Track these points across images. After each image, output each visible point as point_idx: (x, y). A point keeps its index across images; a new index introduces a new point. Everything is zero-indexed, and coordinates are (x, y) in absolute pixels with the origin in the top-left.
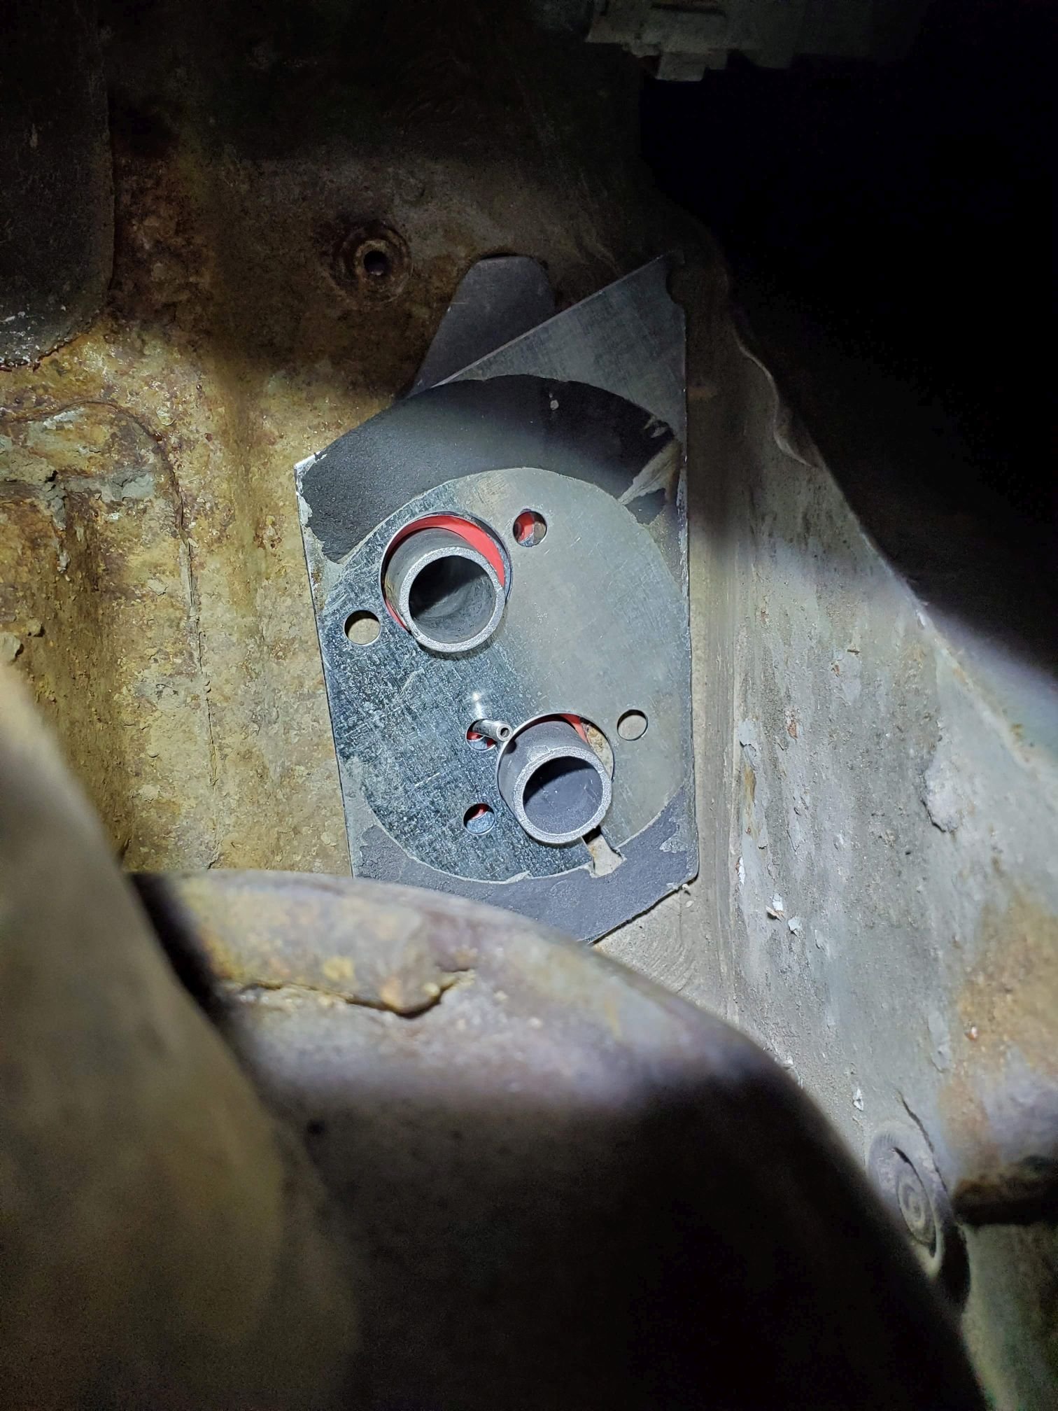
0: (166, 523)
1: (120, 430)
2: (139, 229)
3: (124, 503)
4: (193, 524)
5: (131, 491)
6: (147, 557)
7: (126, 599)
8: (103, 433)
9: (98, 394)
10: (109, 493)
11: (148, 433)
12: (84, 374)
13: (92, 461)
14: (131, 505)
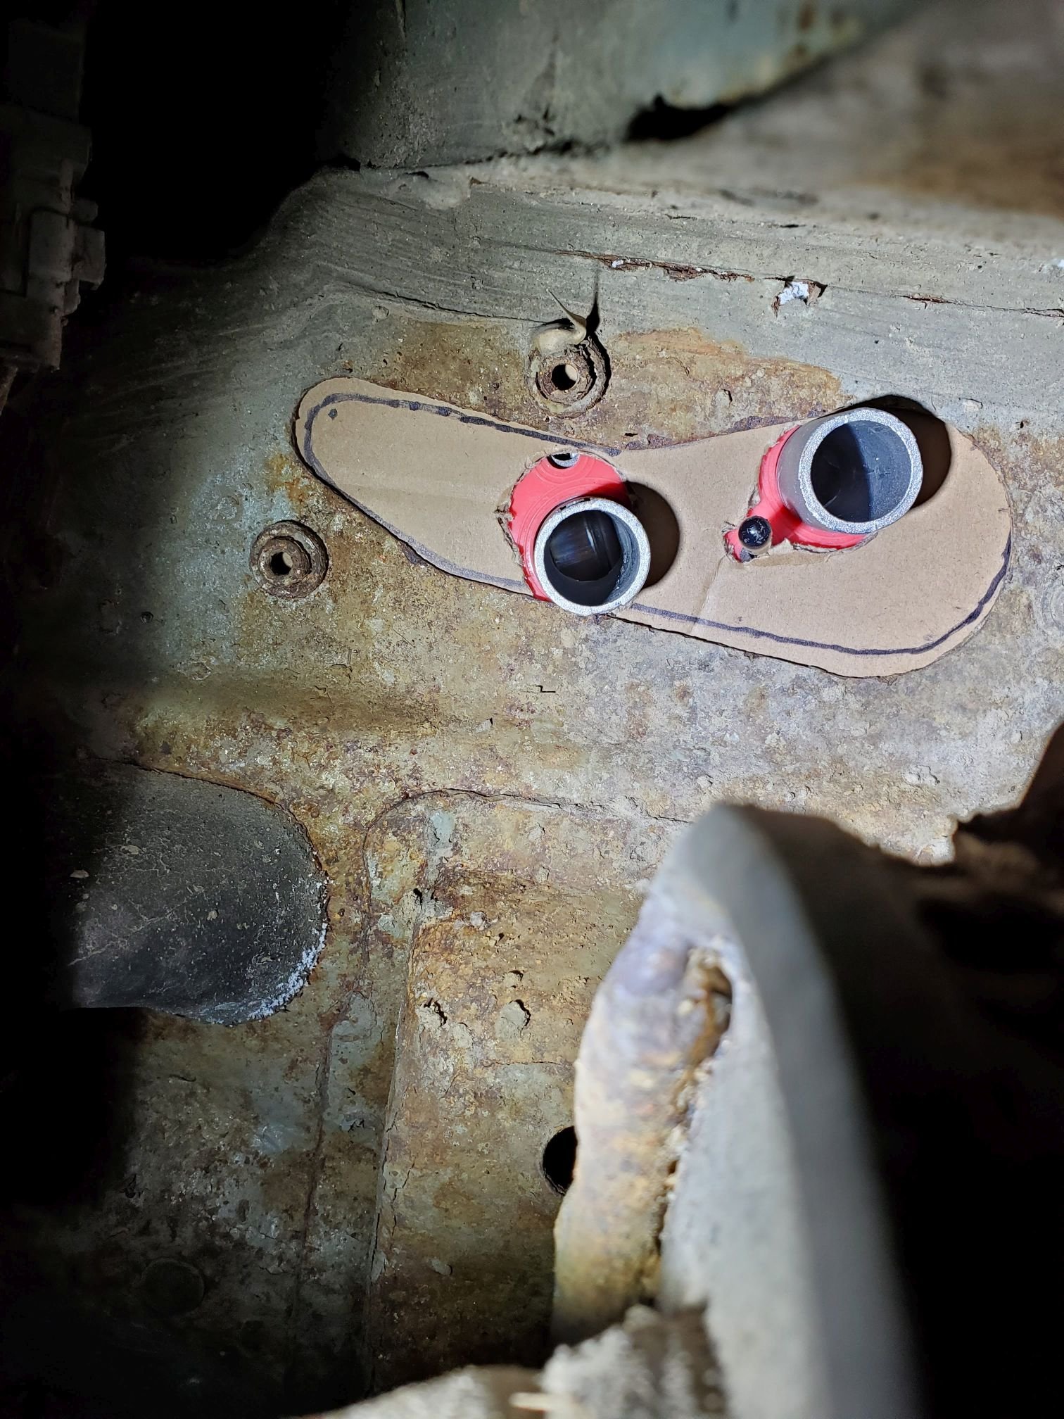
0: (480, 810)
3: (455, 840)
4: (488, 785)
5: (445, 832)
6: (507, 834)
8: (392, 841)
9: (359, 838)
10: (444, 851)
11: (399, 803)
12: (341, 841)
13: (413, 857)
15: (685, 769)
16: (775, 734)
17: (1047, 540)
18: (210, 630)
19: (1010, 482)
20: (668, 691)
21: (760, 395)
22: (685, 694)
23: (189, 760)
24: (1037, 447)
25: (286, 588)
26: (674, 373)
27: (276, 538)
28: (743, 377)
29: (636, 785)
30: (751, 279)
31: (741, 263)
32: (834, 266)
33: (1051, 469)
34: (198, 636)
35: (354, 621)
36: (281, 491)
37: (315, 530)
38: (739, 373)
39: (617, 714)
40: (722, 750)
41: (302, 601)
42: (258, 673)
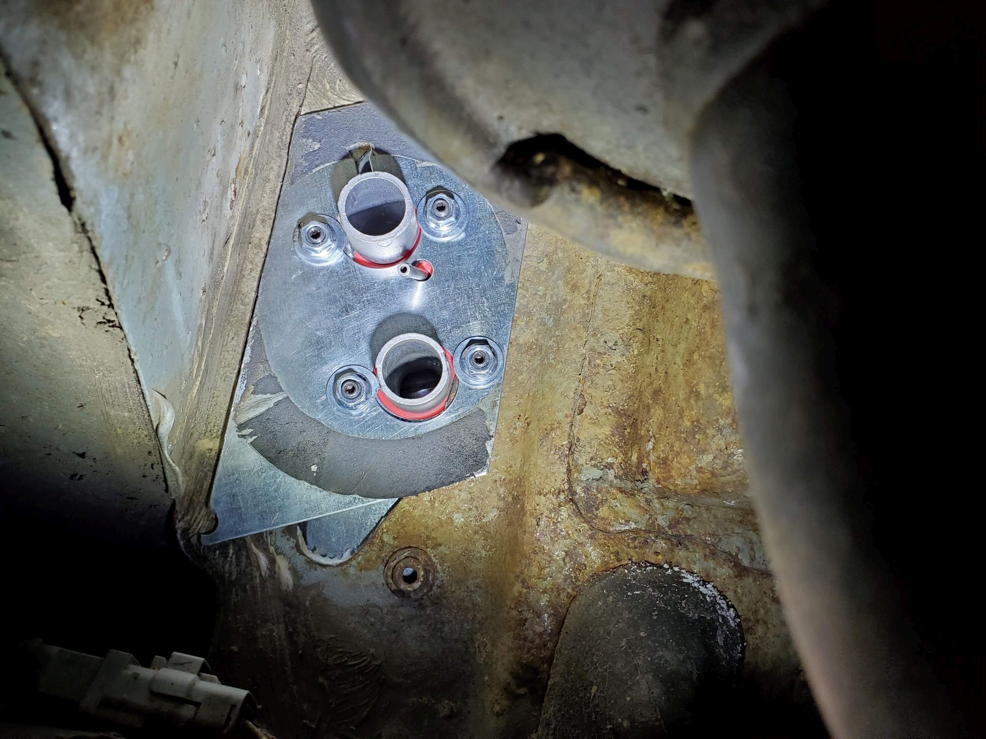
0: (581, 448)
1: (592, 511)
2: (548, 627)
3: (602, 467)
4: (564, 443)
5: (597, 473)
6: (598, 431)
7: (618, 408)
8: (603, 512)
9: (600, 535)
10: (610, 475)
11: (576, 505)
12: (604, 549)
13: (614, 497)
14: (598, 464)
25: (428, 576)
27: (392, 578)
29: (567, 346)
34: (460, 646)
35: (454, 533)
36: (365, 576)
40: (548, 296)
41: (438, 567)
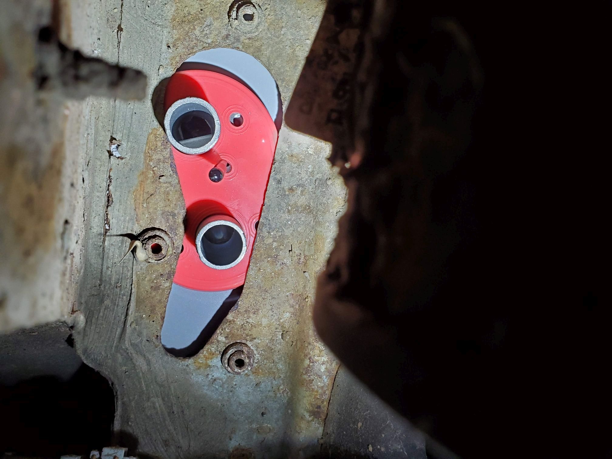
2: (326, 383)
15: (324, 189)
16: (308, 150)
17: (220, 32)
18: (269, 389)
19: (194, 50)
20: (290, 197)
21: (161, 163)
22: (291, 189)
23: (323, 398)
24: (179, 39)
25: (250, 360)
26: (153, 200)
27: (228, 365)
28: (153, 171)
29: (331, 211)
30: (111, 169)
31: (104, 174)
32: (103, 133)
33: (188, 32)
34: (271, 394)
35: (263, 330)
36: (209, 362)
37: (225, 348)
38: (152, 172)
39: (301, 218)
40: (316, 172)
41: (255, 352)
42: (285, 369)
